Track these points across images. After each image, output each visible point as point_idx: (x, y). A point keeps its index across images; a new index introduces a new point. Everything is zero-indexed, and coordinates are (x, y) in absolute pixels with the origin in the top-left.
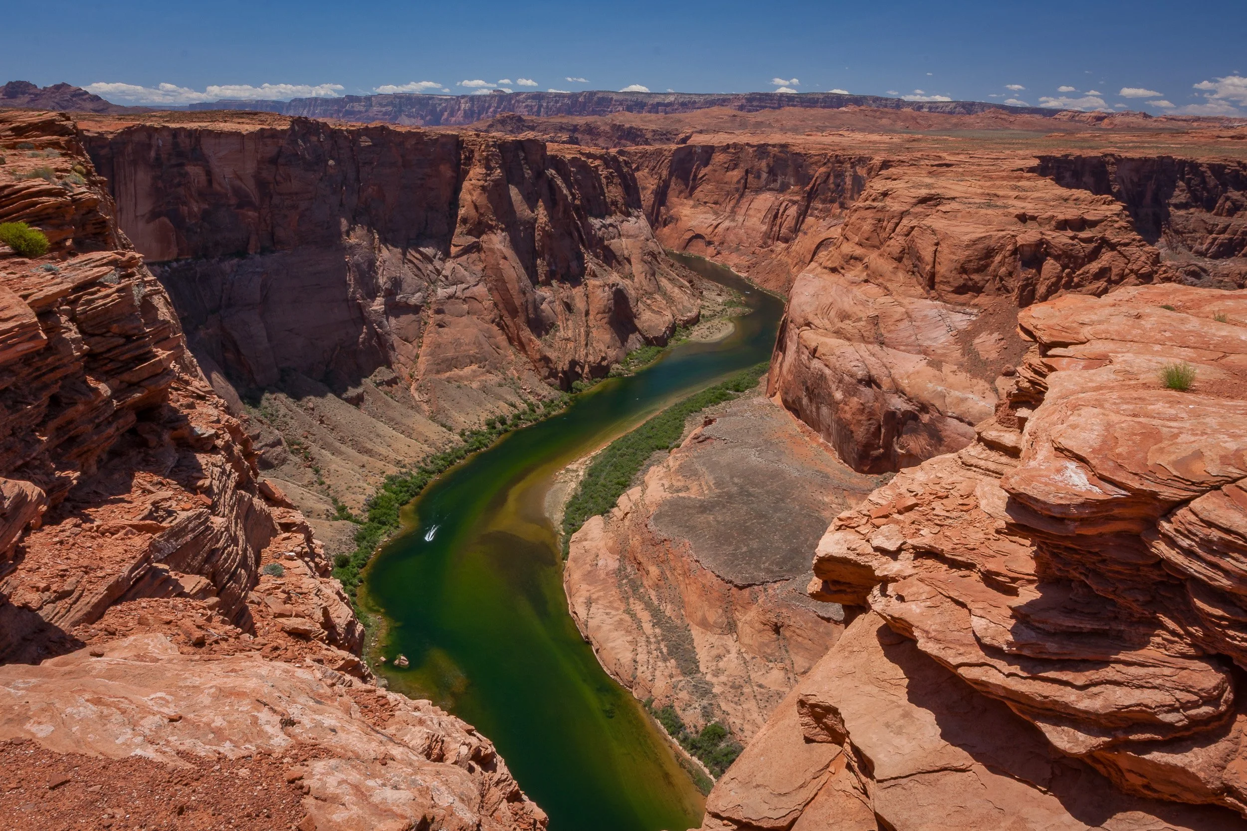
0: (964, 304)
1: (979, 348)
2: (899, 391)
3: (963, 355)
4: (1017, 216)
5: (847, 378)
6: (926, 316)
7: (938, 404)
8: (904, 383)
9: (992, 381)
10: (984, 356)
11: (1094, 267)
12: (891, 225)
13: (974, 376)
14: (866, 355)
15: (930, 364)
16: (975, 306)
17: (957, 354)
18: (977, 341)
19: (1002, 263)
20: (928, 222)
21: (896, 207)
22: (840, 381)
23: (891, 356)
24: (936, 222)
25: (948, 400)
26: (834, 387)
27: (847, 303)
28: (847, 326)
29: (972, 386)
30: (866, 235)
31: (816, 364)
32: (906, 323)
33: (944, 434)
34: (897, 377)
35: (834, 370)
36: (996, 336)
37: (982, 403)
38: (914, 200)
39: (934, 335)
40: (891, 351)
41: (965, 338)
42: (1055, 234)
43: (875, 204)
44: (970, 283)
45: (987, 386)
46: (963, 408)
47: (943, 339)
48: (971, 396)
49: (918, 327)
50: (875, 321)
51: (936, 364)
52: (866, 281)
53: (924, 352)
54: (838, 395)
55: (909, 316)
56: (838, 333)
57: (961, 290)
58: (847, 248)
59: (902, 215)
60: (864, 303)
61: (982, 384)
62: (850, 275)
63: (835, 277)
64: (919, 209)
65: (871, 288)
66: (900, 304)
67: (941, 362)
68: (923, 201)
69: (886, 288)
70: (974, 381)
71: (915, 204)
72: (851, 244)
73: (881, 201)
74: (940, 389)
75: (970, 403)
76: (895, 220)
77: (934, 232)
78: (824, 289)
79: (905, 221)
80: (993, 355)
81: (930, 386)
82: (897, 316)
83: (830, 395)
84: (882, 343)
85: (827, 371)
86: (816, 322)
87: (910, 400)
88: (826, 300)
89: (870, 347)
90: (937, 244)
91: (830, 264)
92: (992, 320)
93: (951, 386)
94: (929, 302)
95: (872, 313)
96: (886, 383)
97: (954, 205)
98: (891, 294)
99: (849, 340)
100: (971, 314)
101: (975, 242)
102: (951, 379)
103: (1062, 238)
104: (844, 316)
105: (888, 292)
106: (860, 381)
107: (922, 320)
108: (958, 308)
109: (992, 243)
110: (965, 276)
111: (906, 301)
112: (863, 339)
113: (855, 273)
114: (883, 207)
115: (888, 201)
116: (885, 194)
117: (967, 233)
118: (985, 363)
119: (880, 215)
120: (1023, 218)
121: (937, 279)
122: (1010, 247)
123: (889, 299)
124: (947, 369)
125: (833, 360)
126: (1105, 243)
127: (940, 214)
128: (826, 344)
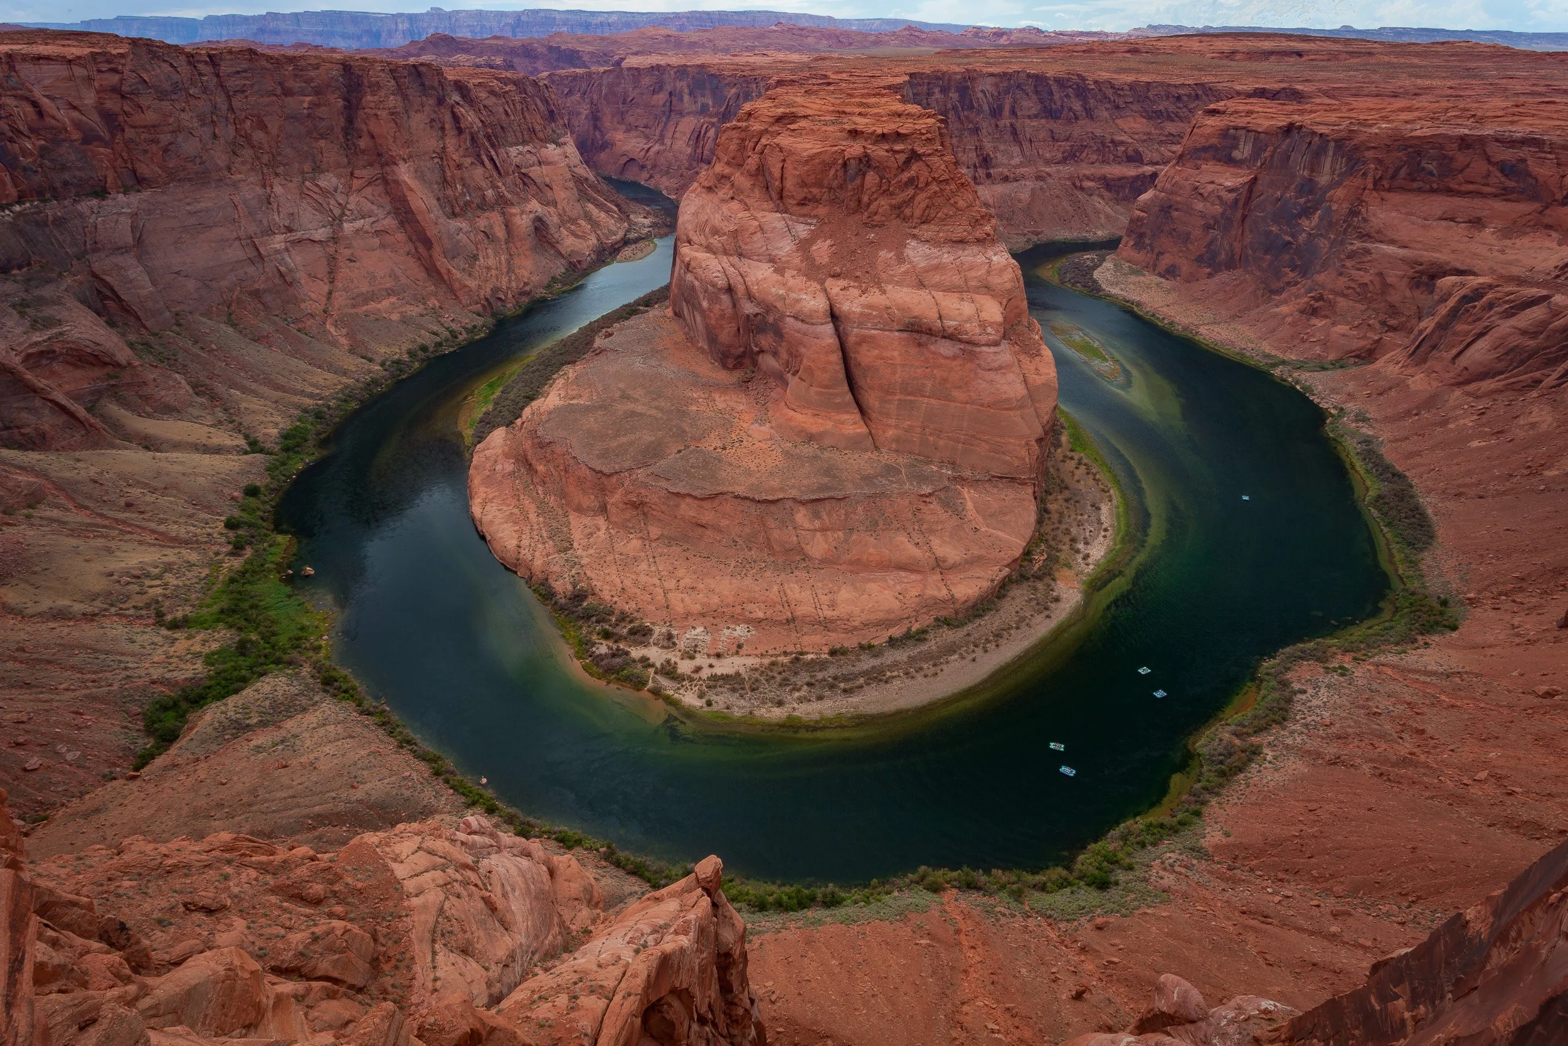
0: (804, 216)
1: (815, 254)
2: (750, 297)
3: (802, 261)
4: (850, 132)
5: (710, 288)
6: (775, 228)
7: (779, 305)
8: (754, 289)
9: (822, 283)
10: (818, 260)
11: (905, 176)
12: (751, 144)
13: (809, 279)
14: (726, 265)
15: (776, 271)
16: (816, 216)
17: (797, 261)
18: (814, 248)
19: (836, 177)
20: (778, 140)
21: (756, 127)
22: (706, 291)
23: (745, 265)
24: (785, 140)
25: (787, 301)
26: (701, 297)
27: (717, 220)
28: (715, 241)
29: (806, 288)
30: (732, 155)
31: (689, 277)
32: (759, 235)
33: (784, 331)
34: (749, 284)
35: (701, 281)
36: (829, 242)
37: (813, 302)
38: (770, 120)
39: (781, 245)
40: (746, 261)
41: (804, 246)
42: (875, 148)
43: (739, 124)
44: (809, 196)
45: (819, 287)
46: (798, 307)
47: (788, 248)
48: (804, 297)
49: (768, 239)
50: (735, 234)
51: (780, 271)
52: (732, 198)
53: (772, 260)
54: (705, 304)
55: (762, 229)
56: (709, 249)
57: (802, 203)
58: (719, 168)
59: (761, 134)
60: (728, 219)
61: (815, 286)
62: (721, 194)
63: (711, 196)
64: (775, 128)
65: (735, 205)
66: (755, 219)
67: (784, 268)
68: (779, 119)
69: (746, 204)
70: (809, 283)
71: (772, 124)
72: (722, 164)
73: (746, 120)
74: (781, 292)
75: (804, 303)
76: (755, 140)
77: (781, 150)
78: (703, 207)
79: (764, 141)
80: (826, 260)
81: (773, 290)
82: (752, 230)
83: (700, 305)
84: (740, 255)
85: (697, 283)
86: (695, 238)
87: (759, 304)
88: (703, 217)
89: (731, 258)
90: (784, 161)
91: (706, 184)
92: (826, 228)
93: (790, 289)
94: (778, 215)
95: (732, 228)
96: (740, 290)
97: (803, 123)
98: (748, 210)
99: (715, 253)
100: (811, 224)
101: (812, 157)
102: (791, 282)
103: (879, 152)
104: (715, 232)
105: (747, 208)
106: (720, 289)
107: (772, 232)
108: (801, 219)
109: (827, 158)
110: (805, 190)
111: (759, 215)
112: (726, 252)
113: (724, 192)
114: (747, 127)
115: (752, 122)
116: (749, 114)
117: (807, 150)
118: (819, 267)
119: (743, 135)
120: (854, 134)
121: (785, 194)
122: (840, 162)
123: (747, 214)
124: (788, 274)
125: (699, 271)
126: (914, 156)
127: (789, 133)
128: (696, 258)
